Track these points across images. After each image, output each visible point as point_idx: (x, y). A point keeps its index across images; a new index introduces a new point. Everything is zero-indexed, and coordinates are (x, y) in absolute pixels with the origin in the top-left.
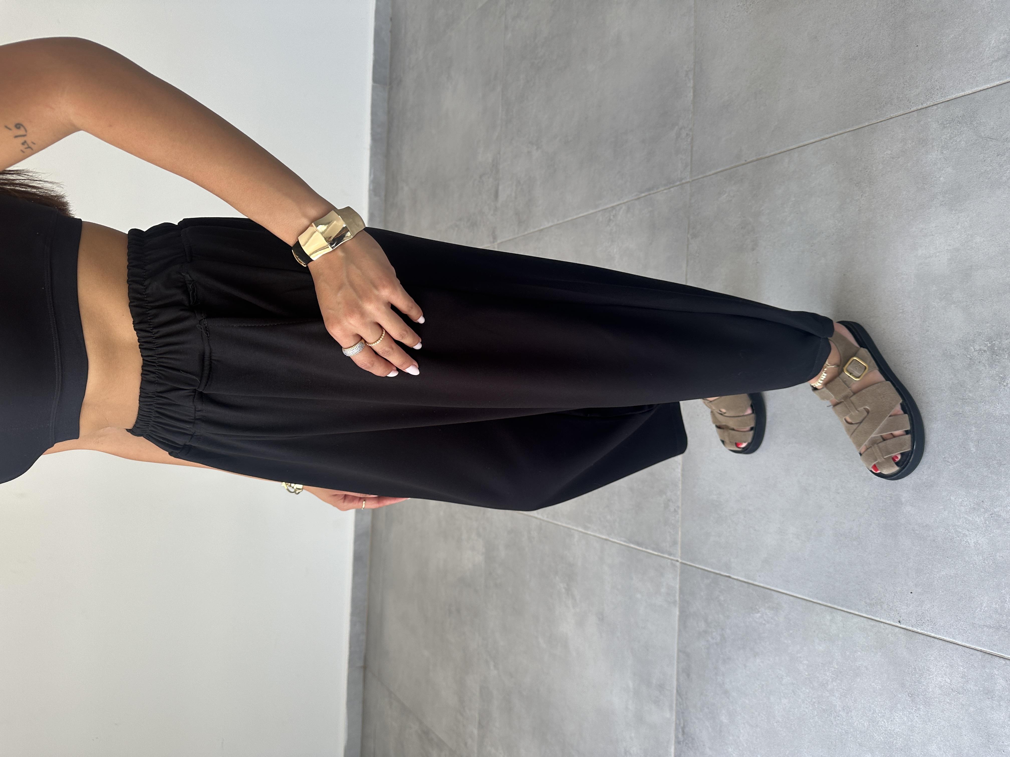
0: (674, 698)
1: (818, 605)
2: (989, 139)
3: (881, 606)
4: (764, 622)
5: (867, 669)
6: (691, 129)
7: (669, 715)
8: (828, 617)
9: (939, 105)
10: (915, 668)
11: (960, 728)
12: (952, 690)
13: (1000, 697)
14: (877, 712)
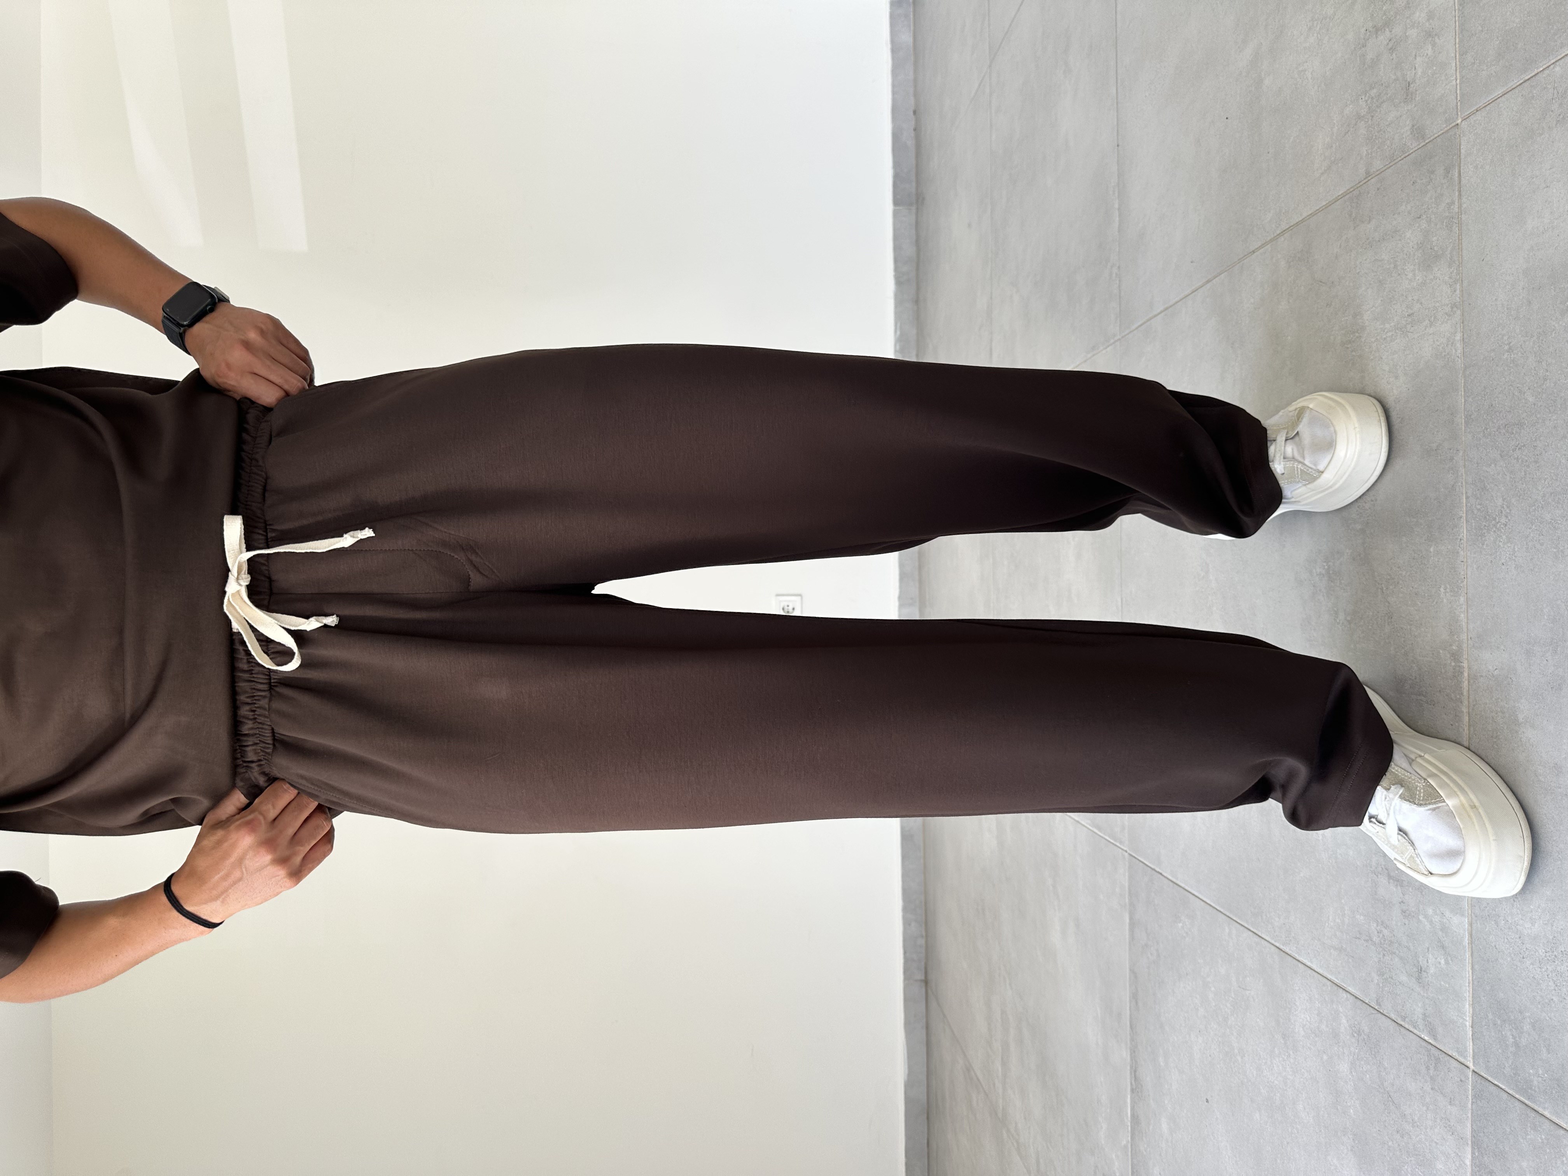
0: (1128, 1032)
1: (1220, 913)
2: (1320, 283)
3: (1261, 916)
4: (1184, 935)
5: (1254, 1000)
6: (1119, 267)
7: (1126, 1054)
8: (1227, 930)
9: (1285, 235)
10: (1286, 1000)
11: (1318, 1082)
12: (1311, 1031)
13: (1344, 1041)
14: (1262, 1057)
